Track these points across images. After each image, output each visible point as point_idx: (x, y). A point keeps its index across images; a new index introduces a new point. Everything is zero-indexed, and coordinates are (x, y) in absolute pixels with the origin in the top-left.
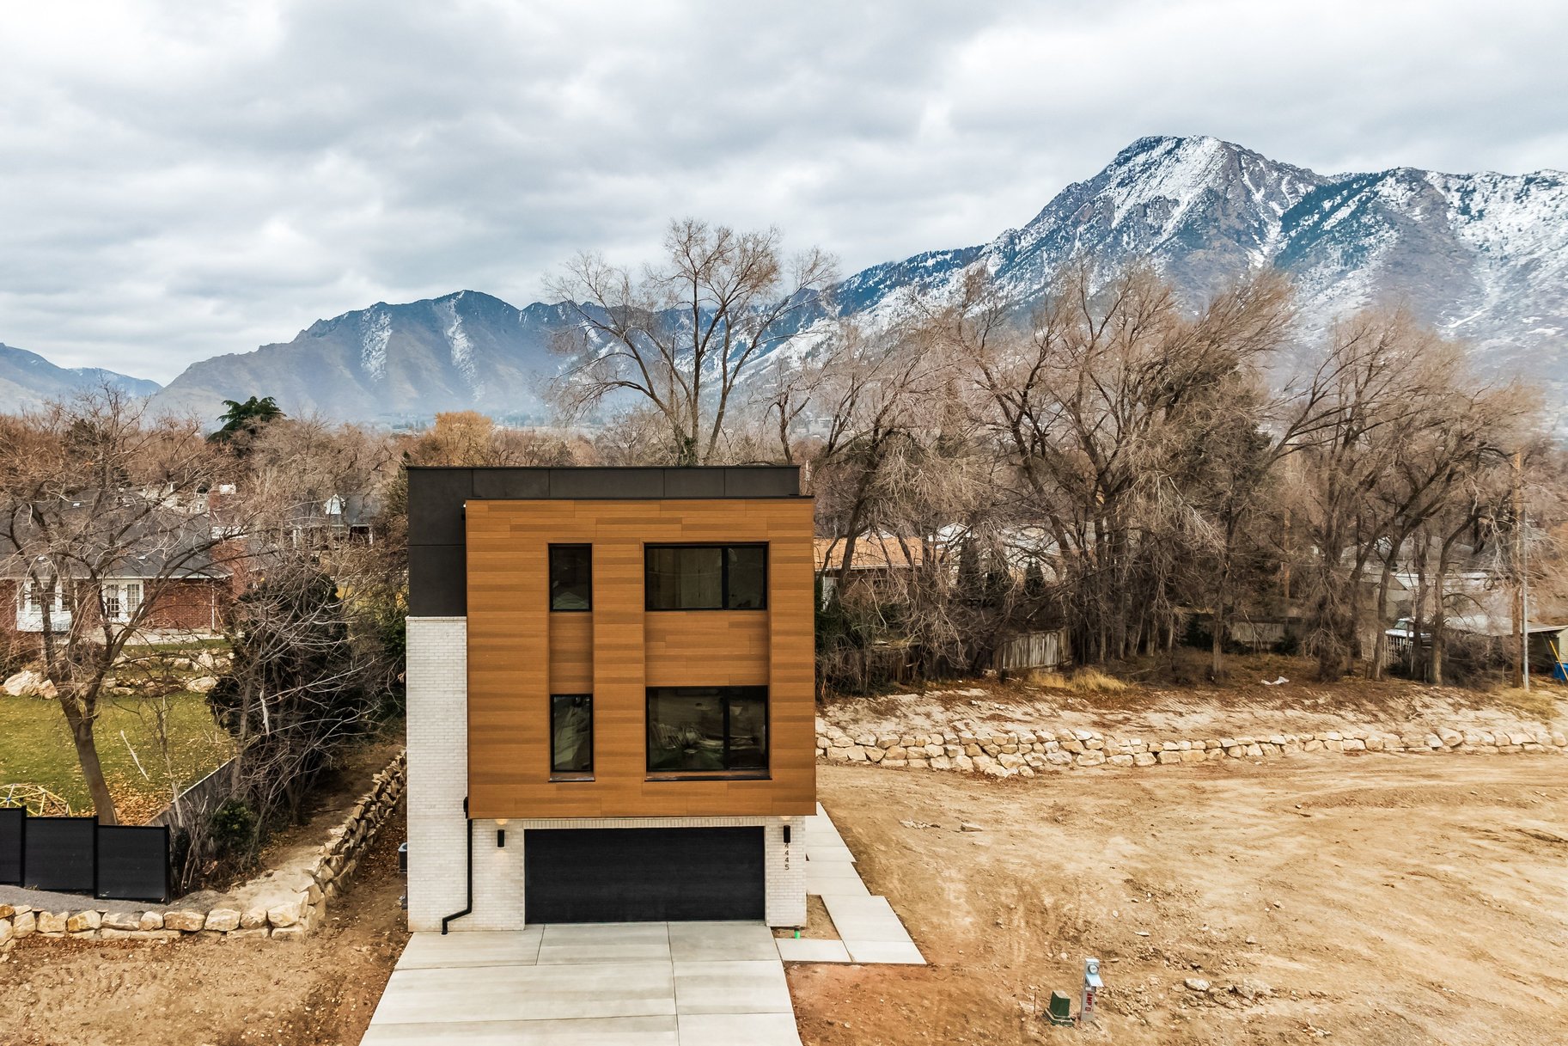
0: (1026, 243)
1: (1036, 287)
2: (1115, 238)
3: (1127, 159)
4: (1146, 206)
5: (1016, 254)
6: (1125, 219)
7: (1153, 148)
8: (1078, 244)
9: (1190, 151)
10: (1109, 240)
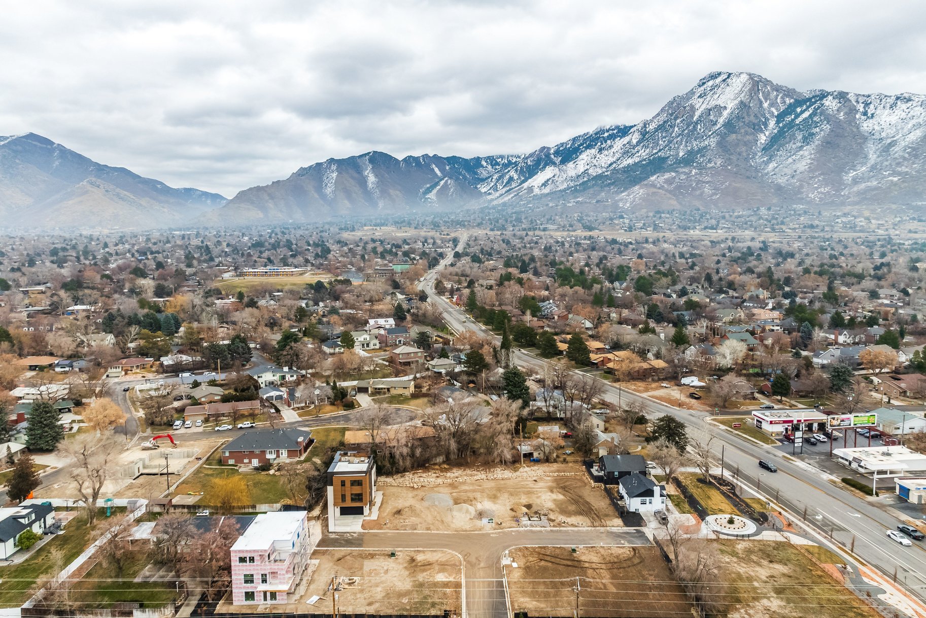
0: (651, 127)
1: (655, 151)
2: (694, 127)
3: (704, 83)
4: (710, 110)
5: (647, 133)
6: (700, 117)
7: (717, 78)
8: (676, 129)
9: (734, 81)
10: (691, 128)
